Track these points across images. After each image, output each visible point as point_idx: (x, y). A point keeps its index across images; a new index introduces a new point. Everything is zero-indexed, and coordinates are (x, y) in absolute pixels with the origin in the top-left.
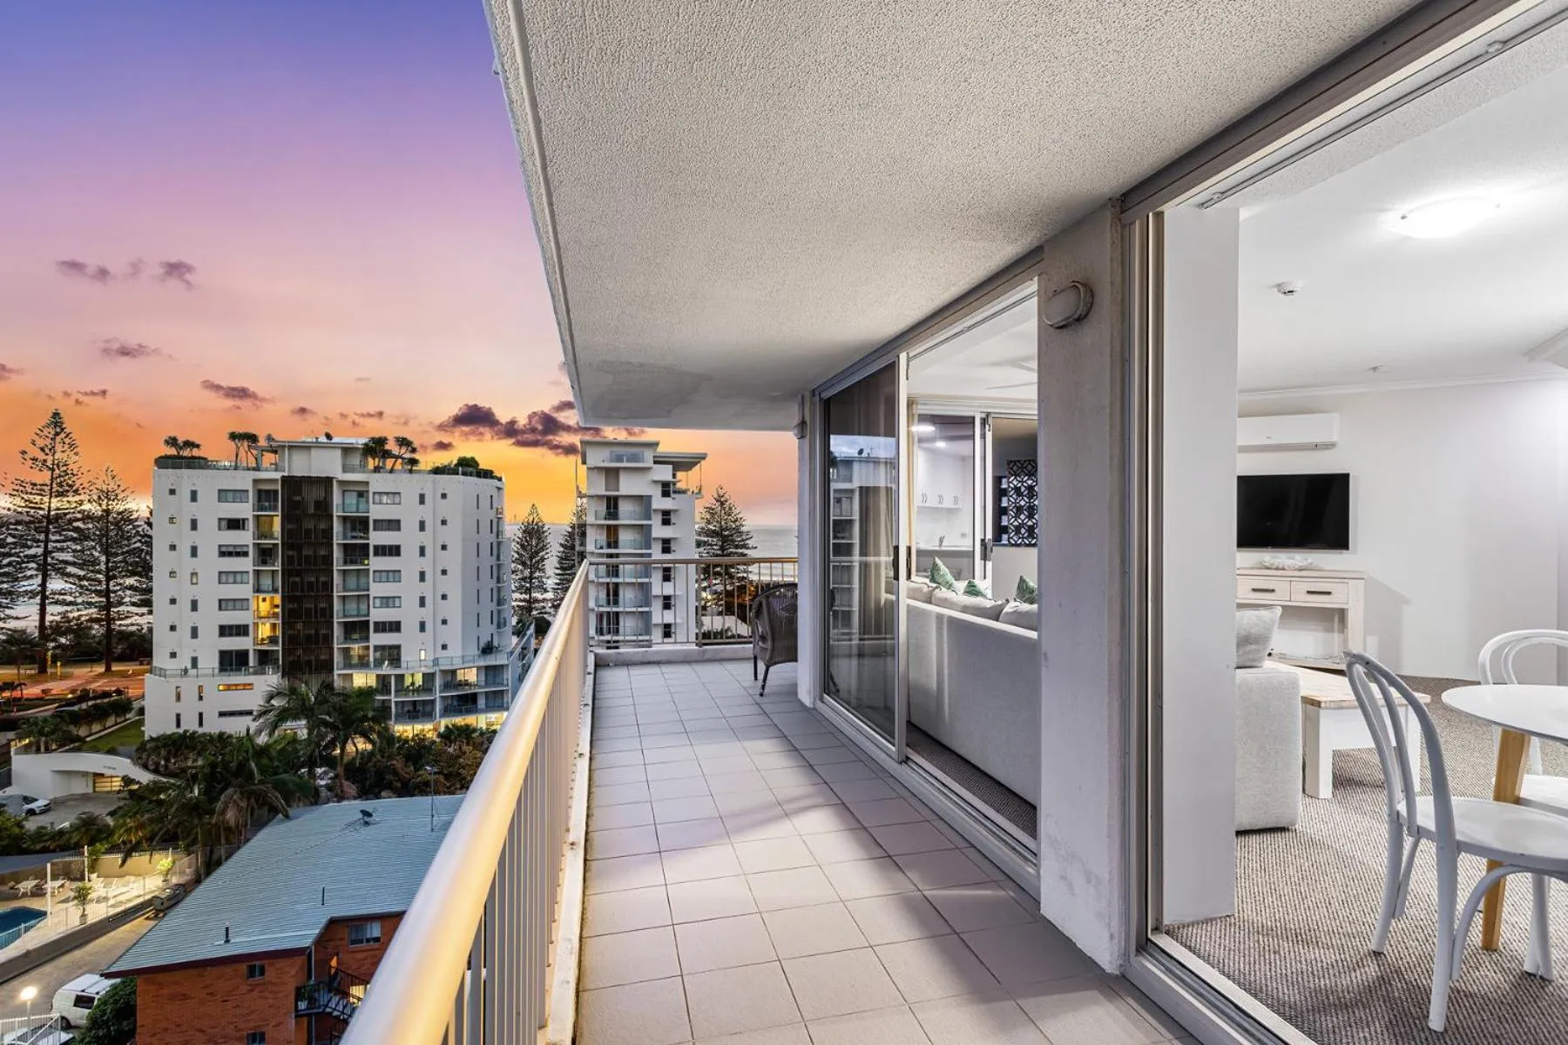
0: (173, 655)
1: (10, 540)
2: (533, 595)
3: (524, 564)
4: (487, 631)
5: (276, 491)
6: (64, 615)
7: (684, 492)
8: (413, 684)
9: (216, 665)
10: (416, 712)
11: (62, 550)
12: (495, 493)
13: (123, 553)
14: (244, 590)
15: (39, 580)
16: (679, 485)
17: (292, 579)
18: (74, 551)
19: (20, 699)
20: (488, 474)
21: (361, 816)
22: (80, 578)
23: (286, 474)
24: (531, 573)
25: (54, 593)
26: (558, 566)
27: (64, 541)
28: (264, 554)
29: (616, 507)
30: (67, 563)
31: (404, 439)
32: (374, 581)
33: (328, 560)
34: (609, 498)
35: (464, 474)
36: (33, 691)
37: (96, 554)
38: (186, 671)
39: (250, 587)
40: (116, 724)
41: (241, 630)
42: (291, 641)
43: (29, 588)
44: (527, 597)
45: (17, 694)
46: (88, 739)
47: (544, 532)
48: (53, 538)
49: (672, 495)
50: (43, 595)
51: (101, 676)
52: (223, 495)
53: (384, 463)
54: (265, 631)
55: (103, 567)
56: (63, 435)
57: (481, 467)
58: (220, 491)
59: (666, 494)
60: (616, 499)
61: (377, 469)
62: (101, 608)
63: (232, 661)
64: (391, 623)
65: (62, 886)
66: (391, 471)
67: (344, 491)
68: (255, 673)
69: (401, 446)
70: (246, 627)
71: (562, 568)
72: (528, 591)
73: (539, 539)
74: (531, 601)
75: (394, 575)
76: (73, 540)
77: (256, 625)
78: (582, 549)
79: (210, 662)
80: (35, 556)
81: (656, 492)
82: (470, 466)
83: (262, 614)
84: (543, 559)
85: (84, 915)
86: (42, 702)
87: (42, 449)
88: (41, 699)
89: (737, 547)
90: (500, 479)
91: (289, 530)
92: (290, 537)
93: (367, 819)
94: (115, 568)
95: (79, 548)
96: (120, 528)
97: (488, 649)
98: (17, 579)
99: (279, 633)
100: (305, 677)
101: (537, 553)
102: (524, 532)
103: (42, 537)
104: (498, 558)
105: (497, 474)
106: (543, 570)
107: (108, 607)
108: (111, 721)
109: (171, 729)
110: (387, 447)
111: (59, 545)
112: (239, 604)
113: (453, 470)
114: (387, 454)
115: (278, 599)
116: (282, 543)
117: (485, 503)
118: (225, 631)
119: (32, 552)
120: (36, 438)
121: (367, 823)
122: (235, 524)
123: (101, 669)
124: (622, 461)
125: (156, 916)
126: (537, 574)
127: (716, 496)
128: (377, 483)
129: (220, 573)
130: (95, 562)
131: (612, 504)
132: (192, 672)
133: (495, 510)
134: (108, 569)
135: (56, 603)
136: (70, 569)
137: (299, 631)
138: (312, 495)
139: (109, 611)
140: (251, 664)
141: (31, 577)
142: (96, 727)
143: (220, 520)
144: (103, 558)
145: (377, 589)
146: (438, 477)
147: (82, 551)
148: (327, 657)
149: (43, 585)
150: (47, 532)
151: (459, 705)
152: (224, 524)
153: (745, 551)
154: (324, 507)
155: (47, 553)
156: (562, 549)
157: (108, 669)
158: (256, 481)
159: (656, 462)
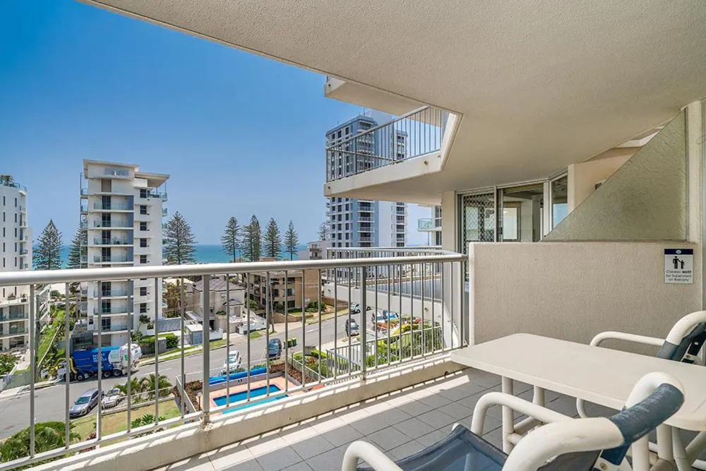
12: (18, 196)
16: (153, 192)
24: (50, 259)
29: (109, 202)
34: (104, 197)
60: (109, 197)
81: (137, 194)
89: (187, 242)
97: (12, 297)
117: (10, 203)
124: (113, 175)
126: (54, 259)
131: (106, 201)
133: (18, 208)
159: (136, 177)
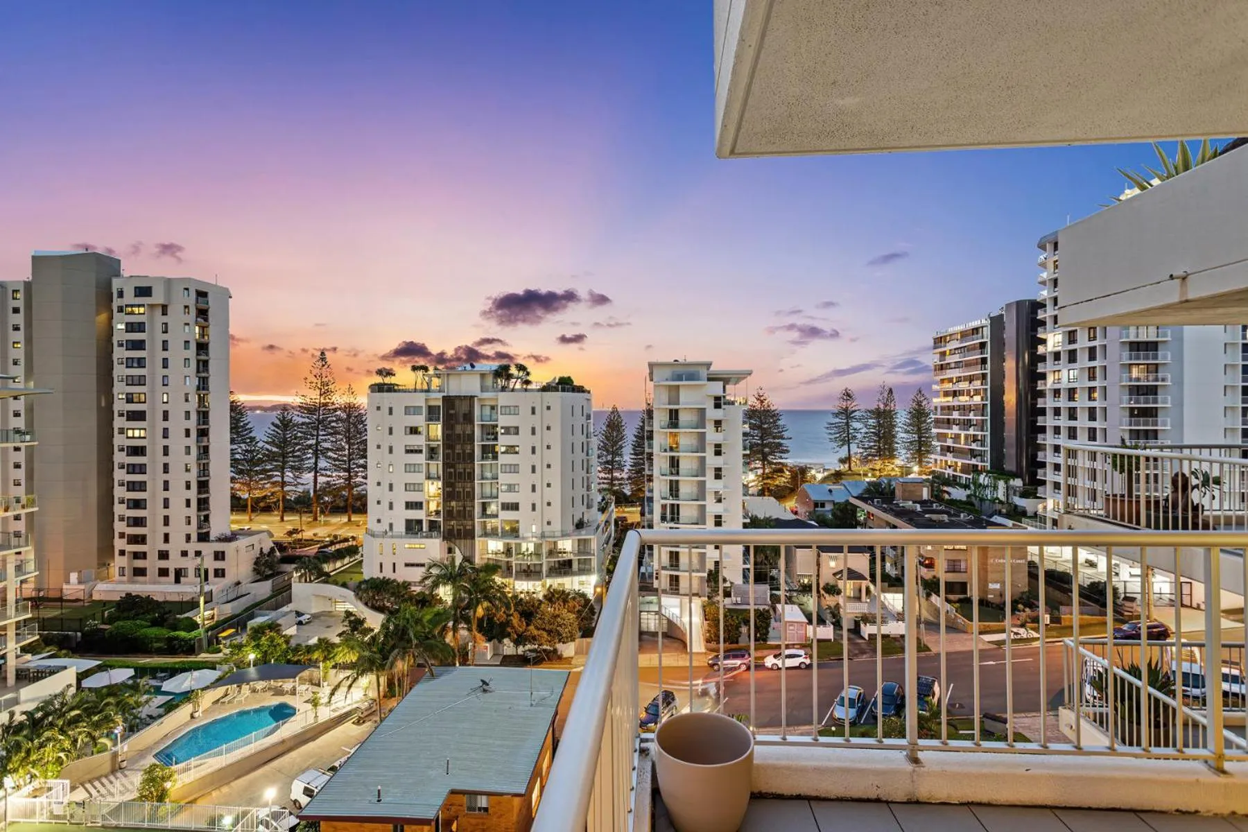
0: (379, 521)
1: (299, 434)
2: (614, 474)
3: (607, 451)
4: (579, 511)
5: (439, 407)
6: (328, 483)
7: (733, 403)
8: (527, 550)
9: (404, 530)
10: (529, 573)
11: (325, 441)
12: (585, 403)
13: (358, 443)
14: (420, 477)
15: (313, 461)
16: (728, 398)
17: (448, 470)
18: (332, 442)
19: (301, 540)
20: (580, 390)
21: (481, 684)
22: (335, 460)
23: (445, 394)
24: (613, 458)
25: (321, 469)
26: (632, 452)
27: (326, 435)
28: (432, 452)
29: (677, 418)
30: (328, 449)
31: (521, 365)
32: (502, 472)
33: (472, 456)
34: (671, 411)
35: (563, 390)
36: (308, 534)
37: (343, 444)
38: (386, 532)
39: (423, 475)
40: (350, 562)
41: (417, 505)
42: (449, 514)
43: (309, 465)
44: (610, 476)
45: (299, 536)
46: (332, 574)
47: (622, 426)
48: (321, 433)
49: (723, 406)
50: (315, 469)
51: (345, 524)
52: (408, 410)
53: (508, 384)
54: (433, 507)
55: (347, 452)
56: (326, 366)
57: (575, 384)
58: (406, 407)
59: (717, 406)
60: (677, 411)
61: (504, 389)
62: (346, 480)
63: (413, 527)
64: (512, 504)
65: (307, 690)
66: (513, 390)
67: (482, 406)
68: (427, 537)
69: (519, 371)
70: (421, 503)
71: (635, 454)
72: (611, 471)
73: (618, 431)
74: (613, 479)
75: (514, 469)
76: (331, 434)
77: (428, 503)
78: (650, 451)
79: (400, 527)
80: (311, 445)
81: (710, 405)
82: (567, 384)
83: (431, 494)
84: (621, 447)
85: (316, 717)
86: (312, 543)
87: (316, 376)
88: (312, 540)
89: (774, 438)
90: (589, 392)
91: (447, 435)
92: (448, 439)
93: (485, 687)
94: (353, 453)
95: (334, 440)
96: (356, 427)
97: (580, 525)
98: (302, 460)
99: (441, 508)
100: (457, 541)
101: (616, 442)
102: (608, 426)
103: (315, 433)
104: (587, 455)
105: (587, 388)
106: (621, 455)
107: (350, 478)
108: (346, 560)
109: (376, 574)
110: (511, 372)
111: (324, 437)
112: (418, 488)
113: (555, 387)
114: (509, 377)
115: (440, 484)
116: (443, 444)
117: (578, 411)
118: (410, 505)
119: (310, 442)
120: (312, 369)
121: (485, 691)
122: (414, 431)
123: (345, 519)
125: (358, 722)
126: (617, 459)
127: (757, 396)
128: (503, 399)
129: (406, 465)
130: (343, 449)
131: (674, 416)
132: (390, 534)
133: (585, 417)
134: (350, 454)
135: (322, 475)
136: (330, 454)
137: (453, 507)
138: (463, 408)
139: (350, 481)
140: (424, 530)
141: (310, 458)
142: (338, 564)
143: (406, 427)
144: (347, 447)
145: (504, 479)
146: (545, 394)
147: (336, 442)
148: (471, 528)
149: (316, 464)
150: (317, 429)
151: (559, 568)
152: (408, 430)
153: (782, 441)
154: (469, 418)
155: (318, 443)
156: (635, 439)
157: (349, 520)
158: (427, 400)
159: (709, 379)
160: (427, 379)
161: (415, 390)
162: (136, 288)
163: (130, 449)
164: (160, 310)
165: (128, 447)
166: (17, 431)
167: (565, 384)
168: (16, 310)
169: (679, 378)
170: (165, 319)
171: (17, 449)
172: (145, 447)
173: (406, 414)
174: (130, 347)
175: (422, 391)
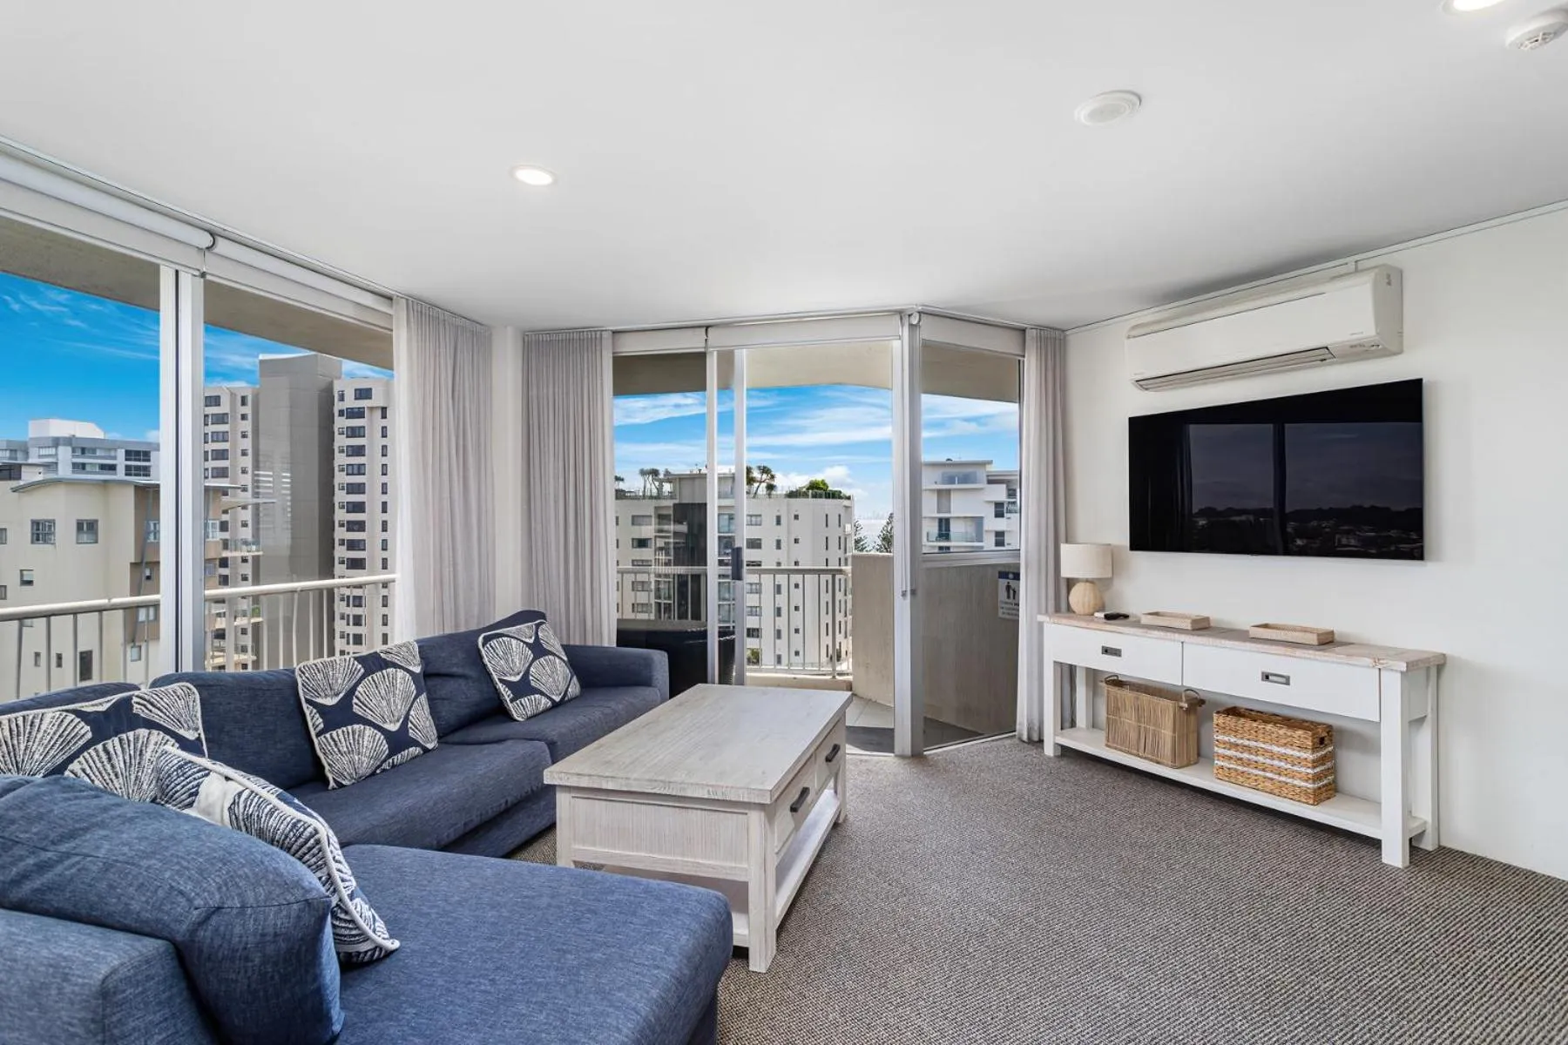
5: (670, 515)
16: (1013, 504)
20: (835, 495)
23: (677, 501)
31: (765, 467)
34: (940, 520)
35: (815, 496)
39: (653, 594)
49: (1006, 516)
52: (635, 520)
57: (830, 488)
58: (633, 516)
59: (999, 514)
60: (947, 520)
64: (754, 629)
66: (755, 496)
69: (763, 473)
75: (755, 589)
81: (989, 513)
82: (820, 489)
90: (848, 498)
105: (846, 493)
113: (804, 493)
114: (751, 480)
116: (674, 559)
117: (833, 522)
122: (642, 543)
124: (953, 483)
131: (944, 526)
138: (695, 518)
143: (633, 539)
146: (793, 500)
152: (635, 543)
158: (656, 508)
159: (990, 482)
160: (657, 484)
161: (644, 497)
162: (356, 390)
163: (350, 561)
164: (379, 413)
165: (348, 559)
166: (246, 543)
167: (818, 490)
168: (244, 417)
169: (951, 480)
170: (384, 422)
171: (244, 560)
172: (365, 559)
173: (633, 524)
174: (350, 453)
175: (651, 497)
